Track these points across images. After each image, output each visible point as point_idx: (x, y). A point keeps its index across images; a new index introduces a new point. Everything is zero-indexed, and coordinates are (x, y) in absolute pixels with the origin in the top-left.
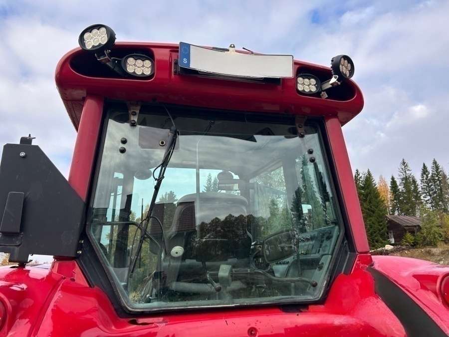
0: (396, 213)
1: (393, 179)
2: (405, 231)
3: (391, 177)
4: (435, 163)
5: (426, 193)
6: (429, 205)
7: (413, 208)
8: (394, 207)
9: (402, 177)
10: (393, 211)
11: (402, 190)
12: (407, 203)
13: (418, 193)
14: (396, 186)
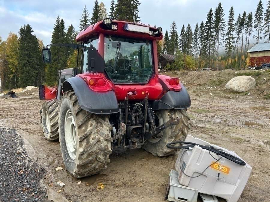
0: (165, 52)
1: (167, 32)
2: (167, 62)
3: (166, 31)
4: (189, 25)
5: (181, 42)
6: (181, 49)
7: (173, 50)
8: (164, 48)
9: (171, 32)
10: (164, 51)
11: (170, 39)
12: (171, 47)
13: (177, 42)
14: (168, 37)
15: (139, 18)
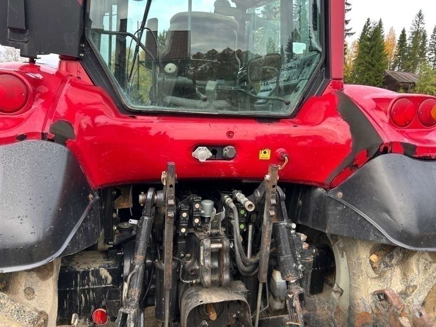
0: (396, 69)
1: (403, 32)
2: (400, 87)
3: (402, 30)
5: (432, 50)
6: (431, 63)
7: (415, 65)
8: (396, 62)
9: (413, 31)
10: (394, 67)
11: (410, 45)
12: (410, 60)
13: (424, 49)
14: (405, 40)
15: (349, 5)
